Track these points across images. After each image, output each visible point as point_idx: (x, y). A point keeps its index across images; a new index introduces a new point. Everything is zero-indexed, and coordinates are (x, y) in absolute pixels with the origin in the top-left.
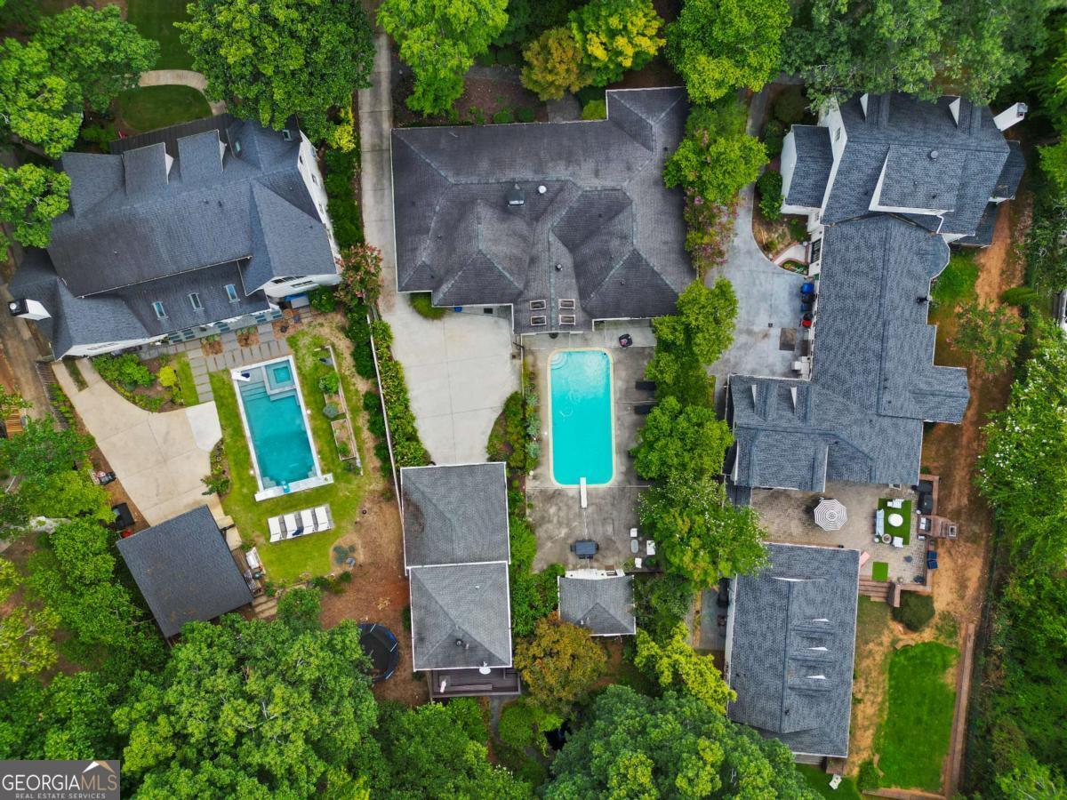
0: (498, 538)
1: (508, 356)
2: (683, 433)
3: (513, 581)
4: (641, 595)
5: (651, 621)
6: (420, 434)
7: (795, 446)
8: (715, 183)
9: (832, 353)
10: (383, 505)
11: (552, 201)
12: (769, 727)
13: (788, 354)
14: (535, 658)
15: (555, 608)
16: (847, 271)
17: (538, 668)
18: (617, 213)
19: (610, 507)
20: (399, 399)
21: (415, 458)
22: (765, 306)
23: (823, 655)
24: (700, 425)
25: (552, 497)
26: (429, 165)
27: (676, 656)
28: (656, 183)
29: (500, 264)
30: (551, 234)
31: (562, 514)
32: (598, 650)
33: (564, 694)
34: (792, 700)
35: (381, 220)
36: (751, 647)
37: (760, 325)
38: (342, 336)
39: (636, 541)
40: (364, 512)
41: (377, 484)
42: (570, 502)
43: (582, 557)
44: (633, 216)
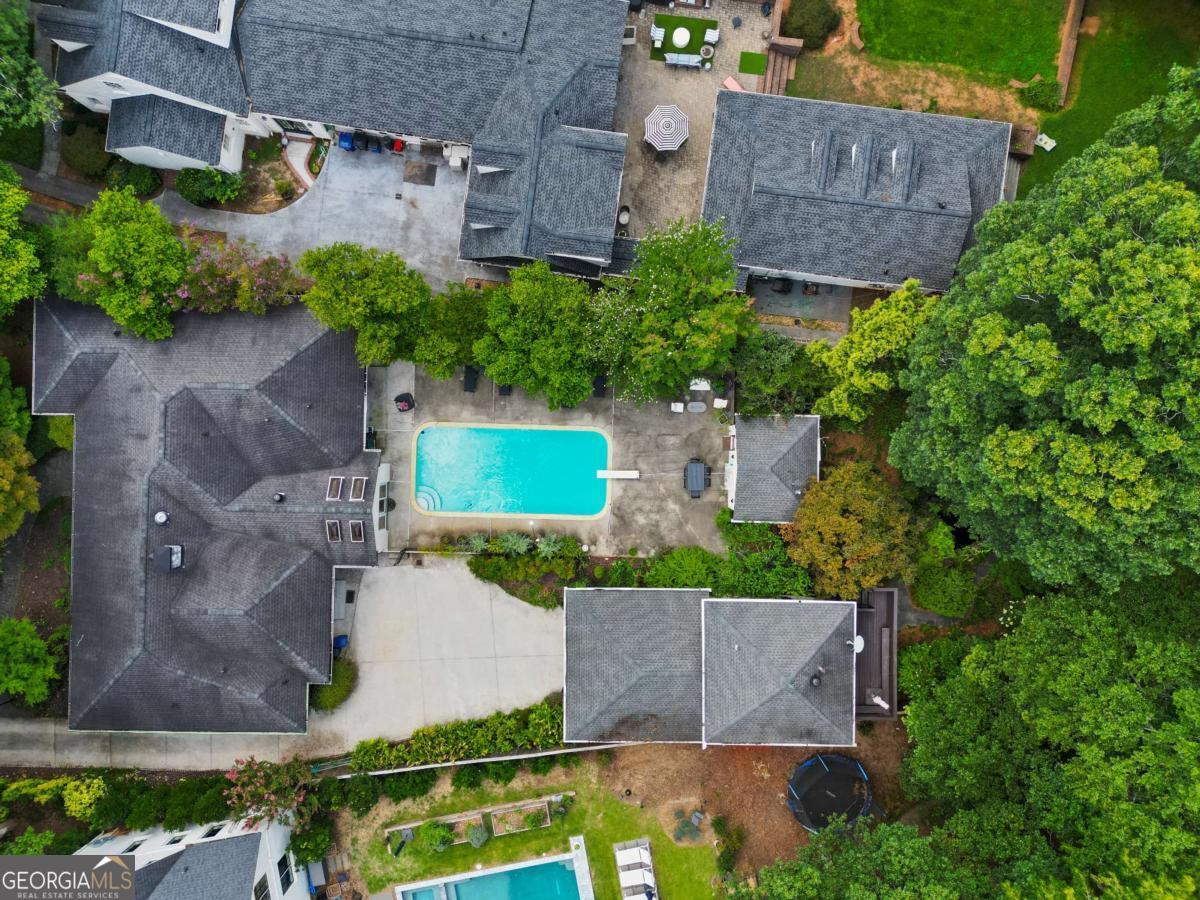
0: (671, 606)
1: (418, 571)
2: (525, 334)
3: (732, 591)
4: (762, 407)
5: (800, 392)
6: (523, 705)
7: (558, 172)
8: (155, 267)
9: (433, 112)
10: (621, 764)
11: (180, 504)
12: (962, 233)
13: (440, 175)
14: (844, 569)
15: (775, 529)
16: (315, 84)
17: (860, 567)
18: (204, 410)
19: (640, 438)
20: (465, 738)
21: (553, 717)
22: (371, 204)
23: (862, 150)
24: (514, 309)
25: (622, 518)
26: (117, 681)
27: (850, 365)
28: (165, 351)
29: (269, 585)
30: (228, 507)
31: (647, 507)
32: (837, 474)
33: (899, 527)
34: (924, 199)
35: (211, 745)
36: (846, 251)
37: (397, 211)
38: (373, 812)
39: (690, 405)
40: (629, 792)
41: (591, 772)
42: (631, 494)
43: (708, 483)
44: (208, 387)
